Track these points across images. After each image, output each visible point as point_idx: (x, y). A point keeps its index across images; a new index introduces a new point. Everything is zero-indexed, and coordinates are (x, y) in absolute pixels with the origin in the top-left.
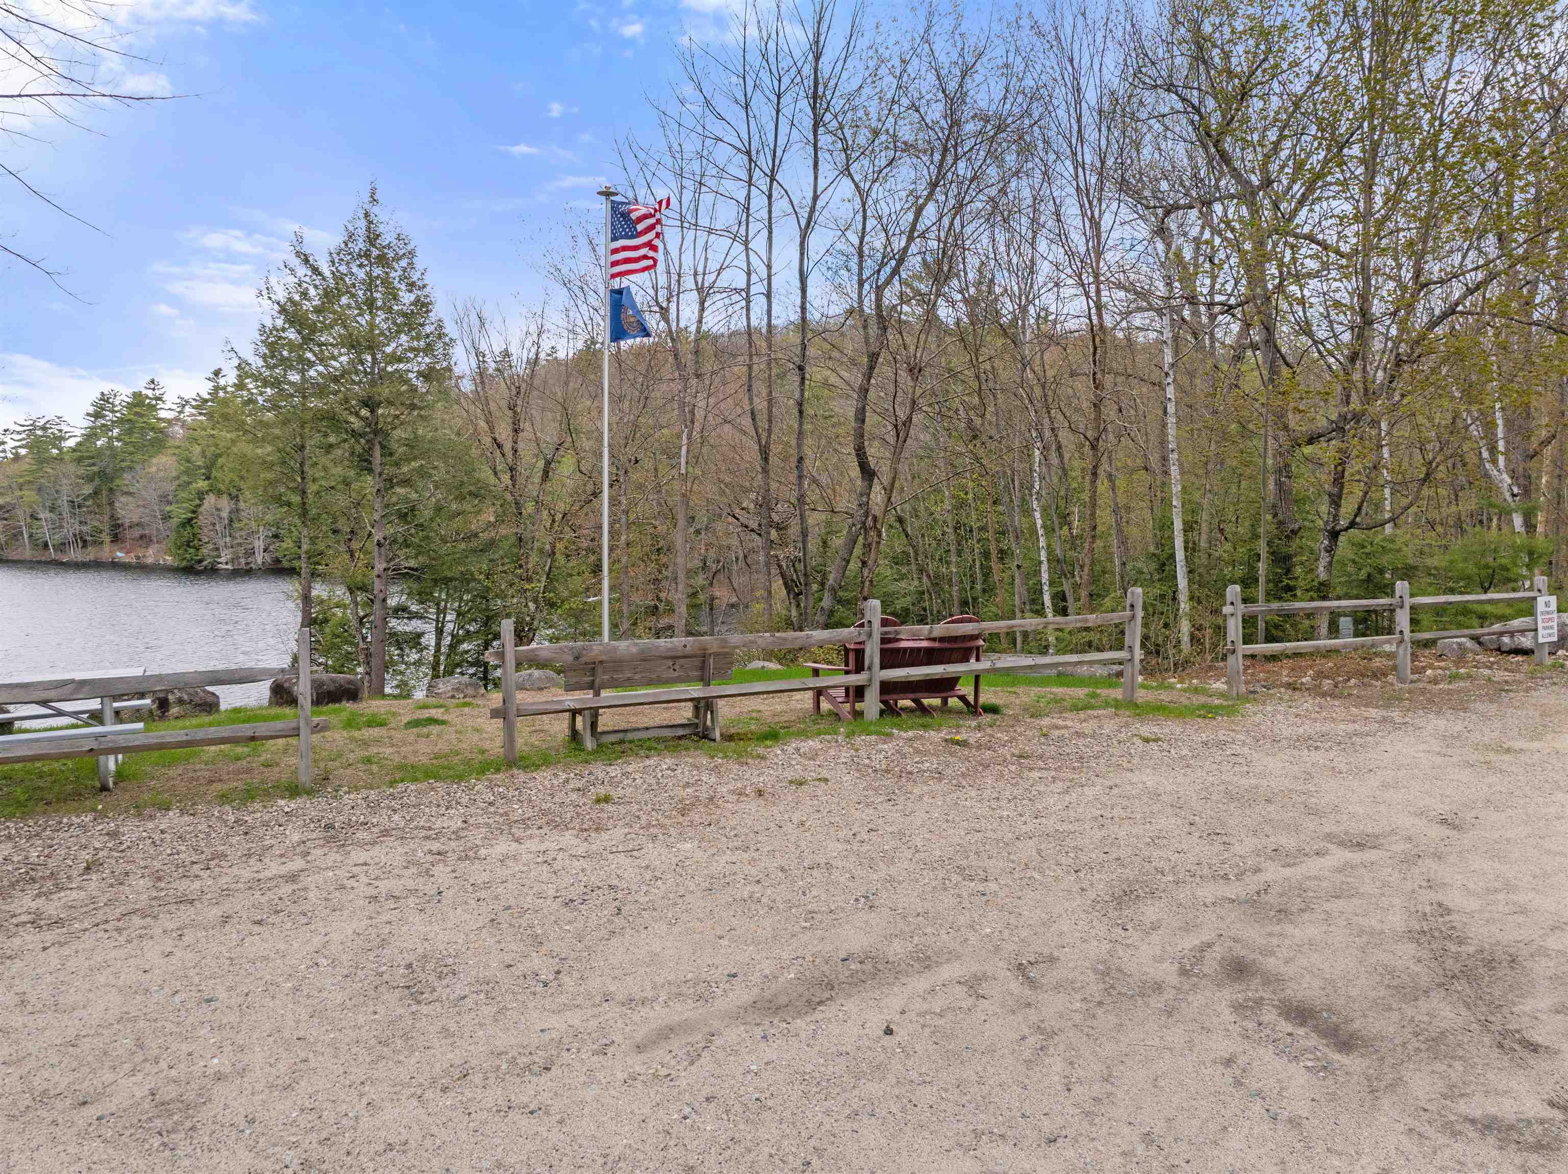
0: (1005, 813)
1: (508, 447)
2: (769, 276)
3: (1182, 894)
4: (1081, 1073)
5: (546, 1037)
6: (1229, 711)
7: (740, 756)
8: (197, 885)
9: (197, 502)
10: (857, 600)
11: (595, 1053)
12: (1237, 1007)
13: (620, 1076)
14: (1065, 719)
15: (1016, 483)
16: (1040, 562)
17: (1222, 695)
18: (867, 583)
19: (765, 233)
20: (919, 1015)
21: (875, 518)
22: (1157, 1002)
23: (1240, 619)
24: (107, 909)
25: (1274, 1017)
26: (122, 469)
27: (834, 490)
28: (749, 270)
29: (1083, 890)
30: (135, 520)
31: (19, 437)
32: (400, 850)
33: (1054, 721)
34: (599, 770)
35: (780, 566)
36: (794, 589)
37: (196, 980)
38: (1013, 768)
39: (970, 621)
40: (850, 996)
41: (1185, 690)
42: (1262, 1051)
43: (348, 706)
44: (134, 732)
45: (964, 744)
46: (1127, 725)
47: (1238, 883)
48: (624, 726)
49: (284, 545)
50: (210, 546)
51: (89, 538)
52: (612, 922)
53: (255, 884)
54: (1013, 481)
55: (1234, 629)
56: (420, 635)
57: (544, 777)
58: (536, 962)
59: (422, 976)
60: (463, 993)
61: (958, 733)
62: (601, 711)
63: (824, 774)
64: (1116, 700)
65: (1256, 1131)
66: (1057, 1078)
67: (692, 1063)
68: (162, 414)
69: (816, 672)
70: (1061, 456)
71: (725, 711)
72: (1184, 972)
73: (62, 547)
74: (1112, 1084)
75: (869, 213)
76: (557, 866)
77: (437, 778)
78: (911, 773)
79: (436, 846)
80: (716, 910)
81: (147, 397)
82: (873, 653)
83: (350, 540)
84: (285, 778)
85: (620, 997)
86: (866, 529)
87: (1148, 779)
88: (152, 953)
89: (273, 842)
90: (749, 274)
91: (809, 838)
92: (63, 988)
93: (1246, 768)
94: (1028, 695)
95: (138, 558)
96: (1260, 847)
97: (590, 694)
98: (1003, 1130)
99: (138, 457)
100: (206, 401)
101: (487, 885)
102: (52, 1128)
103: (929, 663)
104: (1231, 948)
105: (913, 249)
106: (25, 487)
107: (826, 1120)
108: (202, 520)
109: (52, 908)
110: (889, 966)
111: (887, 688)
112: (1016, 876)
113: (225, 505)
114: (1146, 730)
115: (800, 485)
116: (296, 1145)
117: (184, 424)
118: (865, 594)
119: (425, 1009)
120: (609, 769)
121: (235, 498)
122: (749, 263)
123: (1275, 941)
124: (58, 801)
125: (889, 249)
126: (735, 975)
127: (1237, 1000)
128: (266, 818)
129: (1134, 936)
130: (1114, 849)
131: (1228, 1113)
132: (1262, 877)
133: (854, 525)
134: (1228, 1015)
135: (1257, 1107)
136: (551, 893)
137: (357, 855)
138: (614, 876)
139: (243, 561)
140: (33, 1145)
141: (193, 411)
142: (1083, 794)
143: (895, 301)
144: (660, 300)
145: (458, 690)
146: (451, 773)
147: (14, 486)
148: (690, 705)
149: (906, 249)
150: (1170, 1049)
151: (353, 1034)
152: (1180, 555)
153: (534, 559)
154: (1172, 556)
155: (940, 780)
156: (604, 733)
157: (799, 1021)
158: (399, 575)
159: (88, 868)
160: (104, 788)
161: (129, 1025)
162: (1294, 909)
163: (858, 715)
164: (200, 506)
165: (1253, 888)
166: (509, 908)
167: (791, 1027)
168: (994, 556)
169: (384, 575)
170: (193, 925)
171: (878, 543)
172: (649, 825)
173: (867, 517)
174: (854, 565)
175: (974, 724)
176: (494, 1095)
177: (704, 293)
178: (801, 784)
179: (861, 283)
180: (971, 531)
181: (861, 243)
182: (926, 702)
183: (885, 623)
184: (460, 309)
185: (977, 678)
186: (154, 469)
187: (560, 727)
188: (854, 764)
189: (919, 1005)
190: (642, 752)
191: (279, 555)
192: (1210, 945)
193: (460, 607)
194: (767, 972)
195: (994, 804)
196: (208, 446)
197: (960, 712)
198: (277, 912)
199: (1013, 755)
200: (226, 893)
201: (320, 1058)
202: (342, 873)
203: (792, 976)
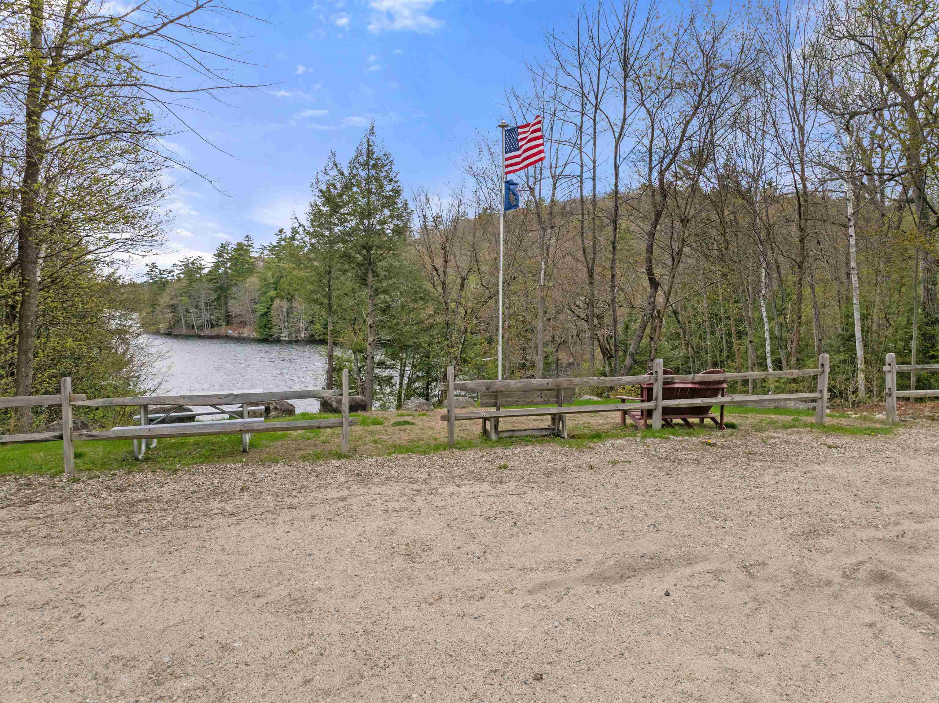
0: (738, 485)
1: (441, 271)
2: (594, 168)
3: (848, 534)
4: (779, 623)
5: (481, 583)
6: (886, 432)
7: (579, 446)
8: (296, 500)
9: (270, 303)
10: (646, 361)
11: (506, 592)
12: (879, 598)
13: (521, 605)
14: (778, 433)
15: (750, 289)
16: (765, 339)
17: (882, 422)
18: (653, 351)
19: (592, 141)
20: (685, 587)
21: (659, 312)
22: (827, 591)
23: (895, 374)
24: (255, 509)
25: (902, 604)
26: (232, 285)
27: (633, 295)
28: (582, 164)
29: (785, 528)
30: (238, 313)
31: (180, 268)
32: (397, 488)
33: (771, 434)
34: (499, 451)
35: (599, 341)
36: (607, 354)
37: (302, 545)
38: (744, 460)
39: (718, 372)
40: (645, 575)
41: (858, 419)
42: (892, 621)
43: (361, 413)
44: (261, 422)
45: (713, 445)
46: (817, 438)
47: (884, 530)
48: (511, 428)
49: (316, 327)
50: (277, 327)
51: (214, 323)
52: (512, 530)
53: (324, 501)
54: (748, 289)
55: (891, 381)
56: (391, 378)
57: (470, 455)
58: (472, 547)
59: (414, 550)
60: (436, 559)
61: (710, 438)
62: (500, 419)
63: (628, 458)
64: (811, 423)
65: (886, 662)
66: (765, 625)
67: (559, 601)
68: (252, 255)
69: (623, 401)
70: (779, 272)
71: (570, 422)
72: (845, 576)
73: (201, 327)
74: (798, 631)
75: (656, 127)
76: (480, 499)
77: (413, 452)
78: (680, 460)
79: (415, 487)
80: (569, 527)
81: (245, 245)
82: (658, 390)
83: (354, 324)
84: (334, 449)
85: (519, 566)
86: (653, 318)
87: (830, 469)
88: (280, 530)
89: (331, 481)
90: (582, 167)
91: (621, 492)
92: (241, 544)
93: (894, 465)
94: (754, 419)
95: (239, 333)
96: (900, 511)
97: (494, 409)
98: (732, 648)
99: (240, 278)
100: (275, 247)
101: (444, 507)
102: (246, 606)
103: (693, 397)
104: (876, 566)
105: (684, 146)
106: (183, 295)
107: (632, 634)
108: (273, 313)
109: (229, 507)
110: (667, 562)
111: (666, 411)
112: (744, 518)
113: (285, 304)
114: (830, 441)
115: (613, 291)
116: (360, 623)
117: (263, 260)
118: (652, 357)
119: (417, 566)
120: (505, 451)
121: (290, 300)
122: (582, 160)
123: (906, 564)
124: (224, 456)
125: (668, 148)
126: (580, 560)
127: (878, 594)
128: (326, 469)
129: (815, 555)
130: (806, 507)
131: (869, 652)
132: (900, 528)
133: (645, 315)
134: (872, 601)
135: (888, 650)
136: (478, 513)
137: (376, 489)
138: (511, 506)
139: (294, 336)
140: (240, 611)
141: (269, 253)
142: (787, 475)
143: (672, 179)
144: (530, 183)
145: (419, 406)
146: (420, 450)
147: (178, 294)
148: (549, 417)
149: (679, 147)
150: (835, 616)
151: (383, 576)
152: (858, 335)
153: (455, 335)
154: (853, 335)
155: (698, 465)
156: (501, 431)
157: (616, 586)
158: (382, 344)
159: (242, 490)
160: (244, 451)
161: (274, 563)
162: (921, 547)
163: (649, 427)
164: (271, 305)
165: (894, 533)
166: (456, 519)
167: (613, 588)
168: (734, 335)
169: (372, 344)
170: (297, 519)
171: (661, 327)
172: (529, 482)
173: (653, 311)
174: (645, 341)
175: (720, 434)
176: (455, 609)
177: (555, 179)
178: (615, 463)
179: (651, 170)
180: (720, 319)
181: (651, 145)
182: (690, 420)
183: (665, 373)
184: (415, 193)
185: (722, 407)
186: (248, 285)
187: (476, 428)
188: (646, 454)
189: (685, 582)
190: (523, 443)
191: (314, 333)
192: (863, 563)
193: (413, 362)
194: (598, 560)
195: (732, 479)
196: (276, 272)
197: (711, 427)
198: (338, 515)
199: (744, 452)
200: (311, 505)
201: (367, 585)
202: (368, 498)
203: (612, 563)
